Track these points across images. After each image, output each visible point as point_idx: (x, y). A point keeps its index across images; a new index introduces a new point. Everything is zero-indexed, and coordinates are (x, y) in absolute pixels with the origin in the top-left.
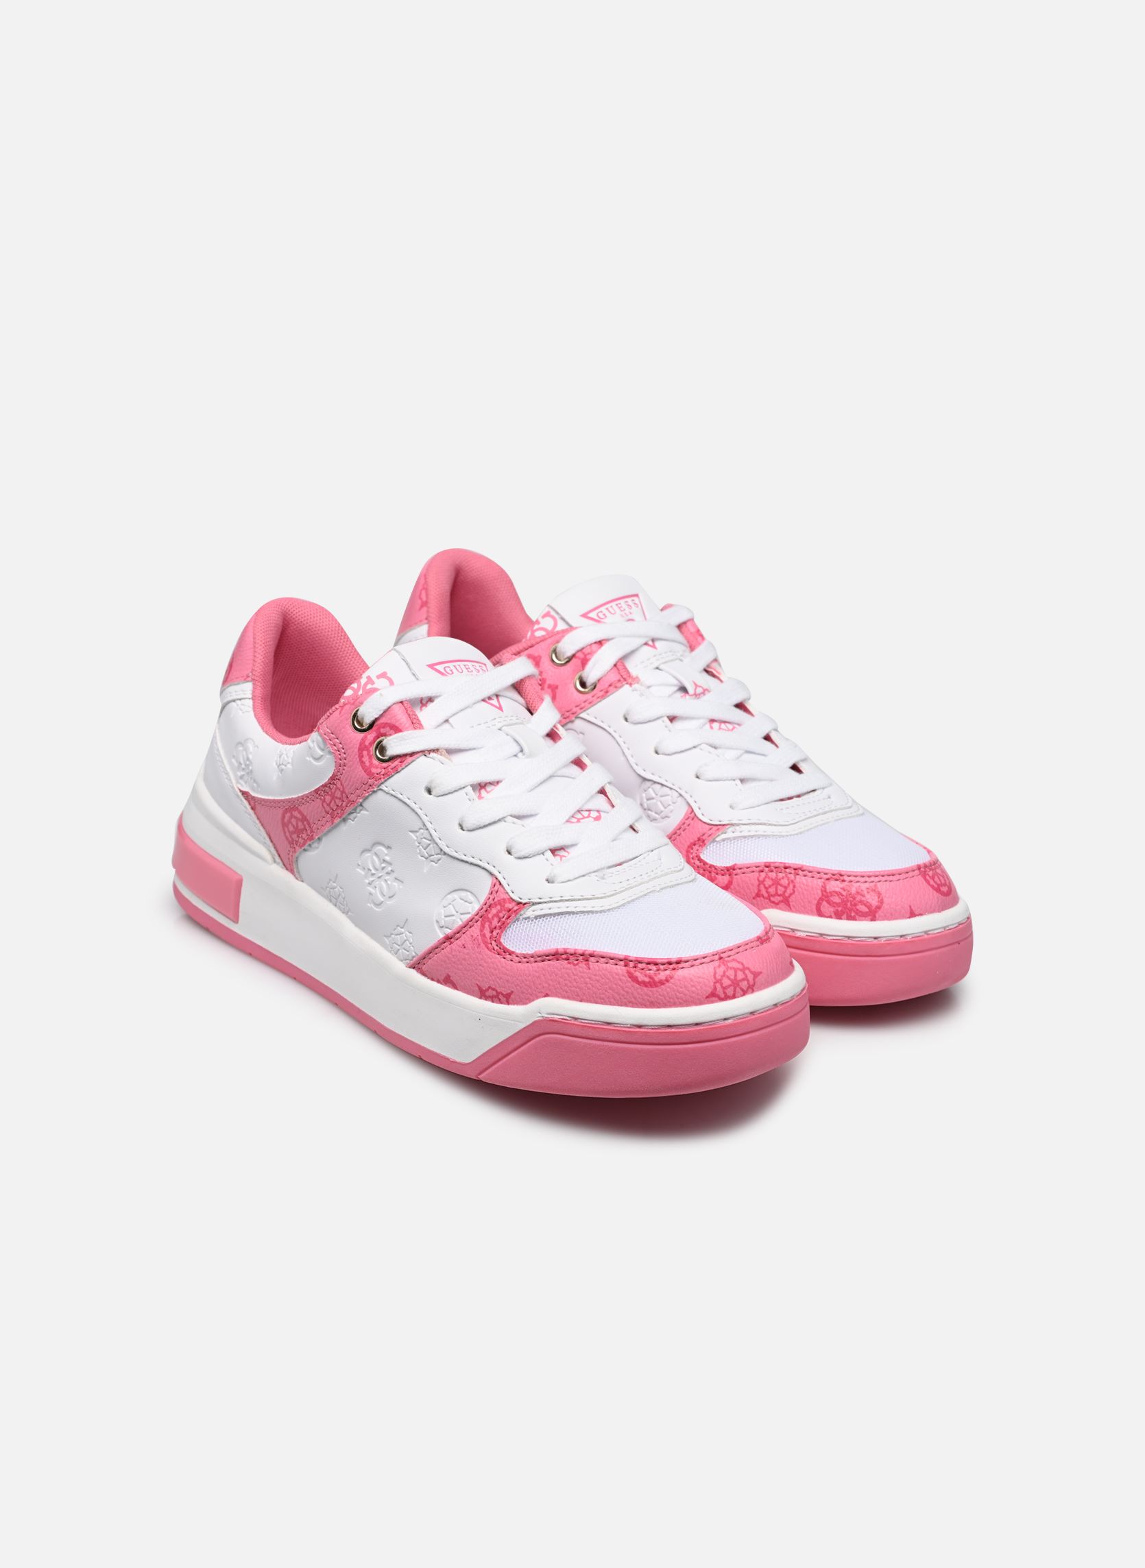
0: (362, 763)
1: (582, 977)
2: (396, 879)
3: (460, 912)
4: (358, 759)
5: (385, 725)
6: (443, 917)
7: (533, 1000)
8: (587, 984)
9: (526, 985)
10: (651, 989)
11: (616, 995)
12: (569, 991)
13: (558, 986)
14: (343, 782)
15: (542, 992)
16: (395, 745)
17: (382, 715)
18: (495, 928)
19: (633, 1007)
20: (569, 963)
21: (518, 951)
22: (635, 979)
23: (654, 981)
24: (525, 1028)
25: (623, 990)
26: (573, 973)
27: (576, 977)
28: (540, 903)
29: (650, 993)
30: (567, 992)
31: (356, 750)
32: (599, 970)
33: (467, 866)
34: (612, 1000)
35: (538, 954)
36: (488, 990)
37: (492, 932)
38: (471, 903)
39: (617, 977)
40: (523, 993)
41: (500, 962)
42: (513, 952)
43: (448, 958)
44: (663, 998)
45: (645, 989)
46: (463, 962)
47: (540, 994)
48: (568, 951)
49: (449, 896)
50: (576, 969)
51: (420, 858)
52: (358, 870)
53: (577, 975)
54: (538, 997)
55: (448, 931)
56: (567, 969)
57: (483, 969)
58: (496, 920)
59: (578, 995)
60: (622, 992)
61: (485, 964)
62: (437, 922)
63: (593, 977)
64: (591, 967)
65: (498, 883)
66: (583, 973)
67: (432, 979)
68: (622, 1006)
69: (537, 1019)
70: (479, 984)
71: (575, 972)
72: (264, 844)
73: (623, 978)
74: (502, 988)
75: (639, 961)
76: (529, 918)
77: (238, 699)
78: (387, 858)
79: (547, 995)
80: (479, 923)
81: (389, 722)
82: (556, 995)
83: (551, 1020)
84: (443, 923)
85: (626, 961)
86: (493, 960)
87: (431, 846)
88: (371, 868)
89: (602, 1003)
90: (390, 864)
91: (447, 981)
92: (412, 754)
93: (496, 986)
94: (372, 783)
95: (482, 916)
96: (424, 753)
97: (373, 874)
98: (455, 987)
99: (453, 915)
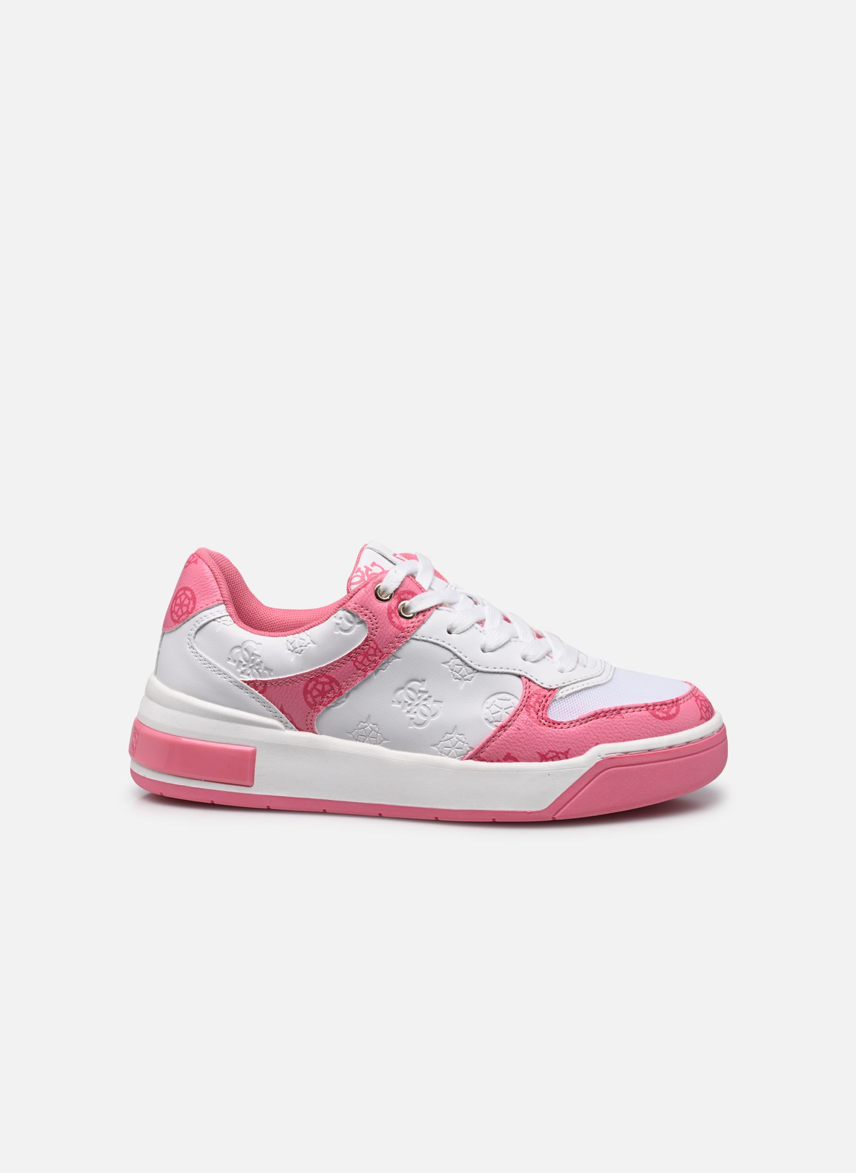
0: (393, 623)
1: (620, 725)
2: (435, 701)
3: (503, 708)
4: (389, 621)
5: (404, 592)
6: (491, 715)
7: (587, 750)
8: (625, 728)
9: (579, 741)
10: (669, 721)
11: (648, 731)
12: (614, 737)
13: (604, 735)
14: (376, 641)
15: (593, 743)
16: (416, 604)
17: (400, 586)
18: (539, 710)
19: (661, 736)
20: (607, 718)
21: (565, 721)
22: (658, 717)
23: (670, 715)
24: (589, 770)
25: (652, 726)
26: (613, 724)
27: (616, 726)
28: (565, 686)
29: (670, 724)
30: (612, 738)
31: (386, 615)
32: (631, 717)
33: (498, 675)
34: (646, 735)
35: (582, 717)
36: (548, 753)
37: (537, 714)
38: (509, 700)
39: (645, 718)
40: (578, 747)
41: (554, 731)
42: (561, 722)
43: (507, 741)
44: (678, 725)
45: (666, 721)
46: (521, 740)
47: (592, 745)
48: (604, 710)
49: (487, 701)
50: (614, 721)
51: (454, 680)
52: (393, 705)
53: (616, 724)
54: (590, 747)
55: (499, 724)
56: (607, 722)
57: (540, 740)
58: (537, 705)
59: (621, 738)
60: (652, 727)
61: (541, 736)
62: (486, 719)
63: (628, 722)
64: (624, 717)
65: (528, 681)
66: (620, 721)
67: (492, 761)
68: (653, 737)
69: (598, 761)
70: (539, 751)
71: (614, 723)
72: (275, 717)
73: (649, 718)
74: (560, 749)
75: (655, 705)
76: (561, 698)
77: (218, 618)
78: (422, 689)
79: (597, 744)
80: (524, 710)
81: (406, 589)
82: (605, 742)
83: (609, 759)
84: (492, 719)
85: (647, 707)
86: (547, 731)
87: (463, 669)
88: (407, 700)
89: (640, 739)
90: (426, 692)
91: (509, 758)
92: (429, 610)
93: (554, 748)
94: (404, 636)
95: (525, 705)
96: (436, 607)
97: (410, 705)
98: (516, 760)
99: (499, 712)
